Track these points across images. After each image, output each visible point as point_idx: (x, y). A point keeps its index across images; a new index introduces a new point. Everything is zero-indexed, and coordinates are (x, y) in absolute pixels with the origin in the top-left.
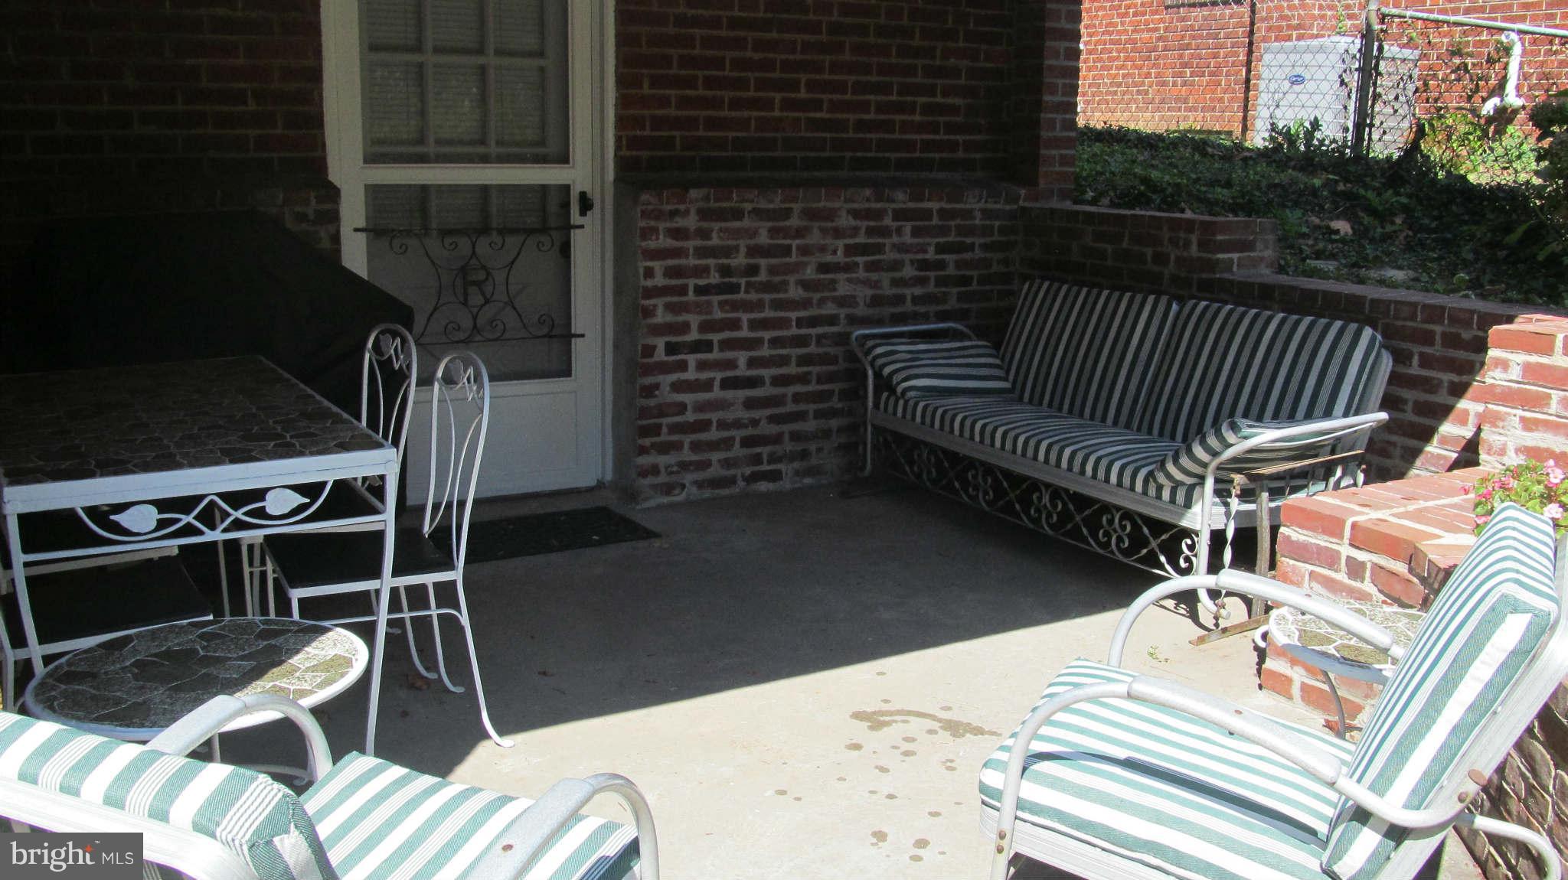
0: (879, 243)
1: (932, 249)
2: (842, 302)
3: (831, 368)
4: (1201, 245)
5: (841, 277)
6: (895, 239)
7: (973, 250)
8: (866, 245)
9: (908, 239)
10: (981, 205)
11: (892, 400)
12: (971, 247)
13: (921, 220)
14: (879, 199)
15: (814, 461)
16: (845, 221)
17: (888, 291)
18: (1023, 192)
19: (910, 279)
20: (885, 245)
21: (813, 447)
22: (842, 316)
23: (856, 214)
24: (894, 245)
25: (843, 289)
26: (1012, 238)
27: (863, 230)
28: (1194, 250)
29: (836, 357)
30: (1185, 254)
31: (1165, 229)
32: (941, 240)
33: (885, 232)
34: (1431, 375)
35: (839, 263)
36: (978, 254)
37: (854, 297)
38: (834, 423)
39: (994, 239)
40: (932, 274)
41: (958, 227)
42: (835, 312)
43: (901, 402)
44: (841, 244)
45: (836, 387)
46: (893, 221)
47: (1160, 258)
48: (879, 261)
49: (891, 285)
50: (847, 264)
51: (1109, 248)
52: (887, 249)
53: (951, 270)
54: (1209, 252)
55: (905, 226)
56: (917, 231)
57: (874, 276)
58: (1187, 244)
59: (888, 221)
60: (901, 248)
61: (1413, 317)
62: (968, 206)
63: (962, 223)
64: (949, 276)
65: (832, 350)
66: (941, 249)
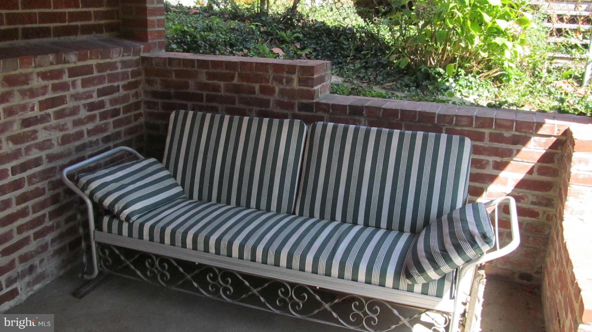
0: (62, 96)
1: (95, 95)
2: (42, 146)
3: (42, 198)
4: (301, 81)
5: (39, 127)
6: (72, 91)
7: (118, 90)
8: (54, 99)
9: (80, 89)
10: (120, 58)
11: (115, 223)
12: (117, 89)
13: (87, 74)
14: (59, 62)
15: (39, 271)
16: (36, 83)
17: (72, 130)
18: (142, 47)
19: (85, 118)
20: (65, 96)
21: (36, 261)
22: (44, 157)
23: (44, 76)
24: (72, 96)
25: (42, 136)
26: (138, 78)
27: (50, 88)
28: (295, 85)
29: (44, 189)
30: (288, 88)
31: (270, 72)
32: (100, 87)
33: (64, 87)
34: (481, 158)
35: (36, 117)
36: (122, 92)
37: (49, 140)
38: (48, 238)
39: (129, 81)
40: (97, 112)
41: (109, 75)
42: (37, 156)
43: (125, 226)
44: (36, 101)
45: (46, 211)
46: (69, 77)
47: (267, 90)
48: (63, 110)
49: (73, 126)
50: (42, 116)
51: (222, 84)
52: (68, 99)
53: (108, 107)
54: (308, 86)
55: (77, 80)
56: (85, 84)
57: (61, 121)
58: (289, 81)
59: (66, 78)
60: (76, 97)
61: (471, 125)
62: (114, 60)
63: (111, 72)
64: (108, 111)
65: (40, 185)
66: (102, 93)
